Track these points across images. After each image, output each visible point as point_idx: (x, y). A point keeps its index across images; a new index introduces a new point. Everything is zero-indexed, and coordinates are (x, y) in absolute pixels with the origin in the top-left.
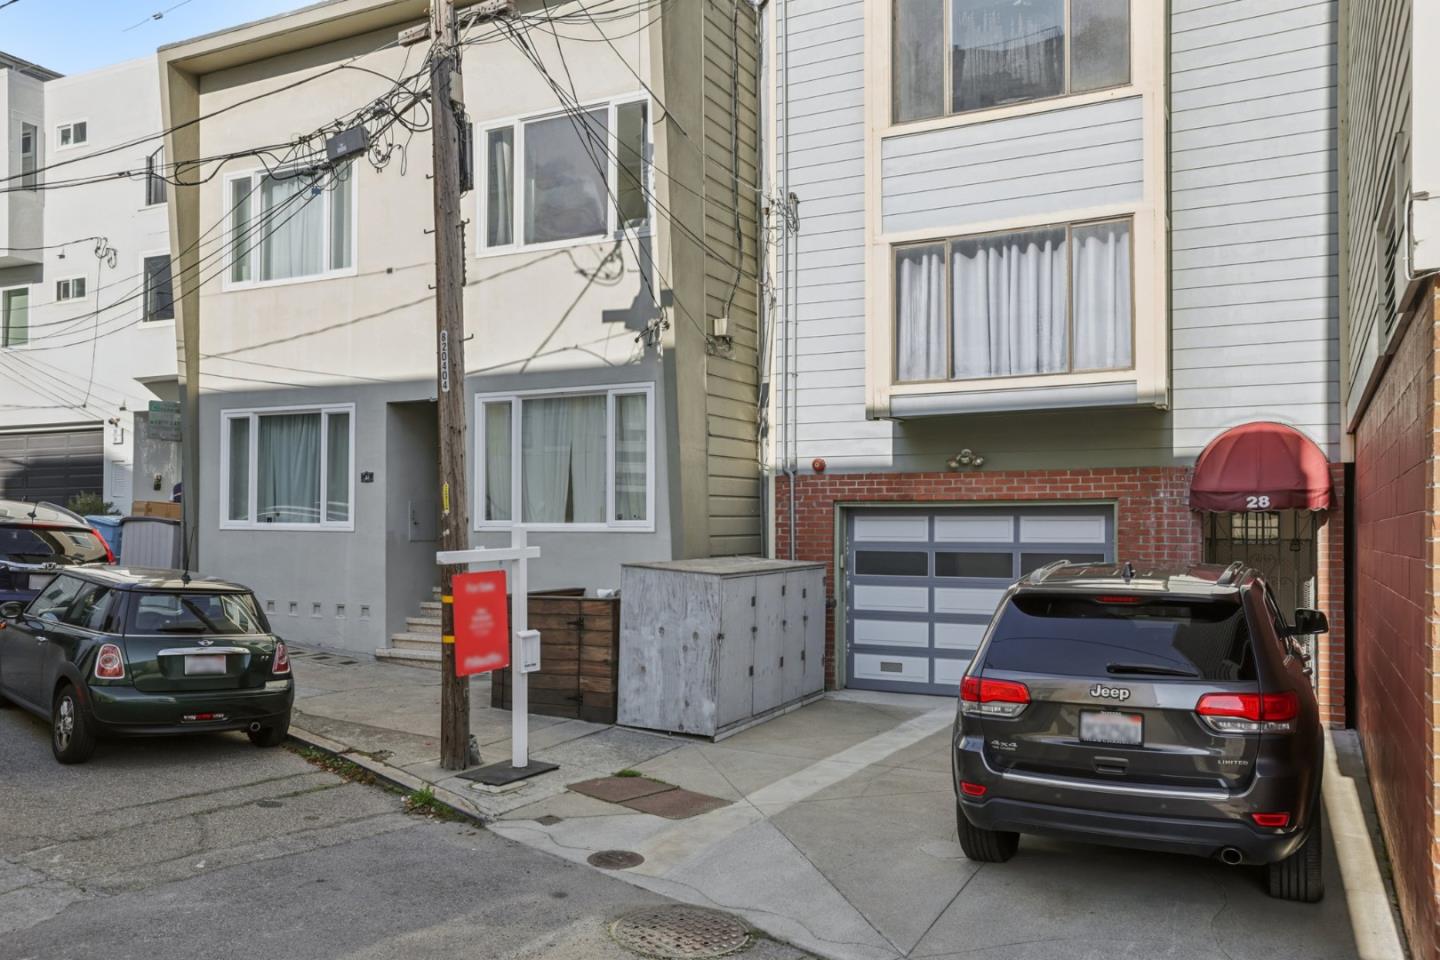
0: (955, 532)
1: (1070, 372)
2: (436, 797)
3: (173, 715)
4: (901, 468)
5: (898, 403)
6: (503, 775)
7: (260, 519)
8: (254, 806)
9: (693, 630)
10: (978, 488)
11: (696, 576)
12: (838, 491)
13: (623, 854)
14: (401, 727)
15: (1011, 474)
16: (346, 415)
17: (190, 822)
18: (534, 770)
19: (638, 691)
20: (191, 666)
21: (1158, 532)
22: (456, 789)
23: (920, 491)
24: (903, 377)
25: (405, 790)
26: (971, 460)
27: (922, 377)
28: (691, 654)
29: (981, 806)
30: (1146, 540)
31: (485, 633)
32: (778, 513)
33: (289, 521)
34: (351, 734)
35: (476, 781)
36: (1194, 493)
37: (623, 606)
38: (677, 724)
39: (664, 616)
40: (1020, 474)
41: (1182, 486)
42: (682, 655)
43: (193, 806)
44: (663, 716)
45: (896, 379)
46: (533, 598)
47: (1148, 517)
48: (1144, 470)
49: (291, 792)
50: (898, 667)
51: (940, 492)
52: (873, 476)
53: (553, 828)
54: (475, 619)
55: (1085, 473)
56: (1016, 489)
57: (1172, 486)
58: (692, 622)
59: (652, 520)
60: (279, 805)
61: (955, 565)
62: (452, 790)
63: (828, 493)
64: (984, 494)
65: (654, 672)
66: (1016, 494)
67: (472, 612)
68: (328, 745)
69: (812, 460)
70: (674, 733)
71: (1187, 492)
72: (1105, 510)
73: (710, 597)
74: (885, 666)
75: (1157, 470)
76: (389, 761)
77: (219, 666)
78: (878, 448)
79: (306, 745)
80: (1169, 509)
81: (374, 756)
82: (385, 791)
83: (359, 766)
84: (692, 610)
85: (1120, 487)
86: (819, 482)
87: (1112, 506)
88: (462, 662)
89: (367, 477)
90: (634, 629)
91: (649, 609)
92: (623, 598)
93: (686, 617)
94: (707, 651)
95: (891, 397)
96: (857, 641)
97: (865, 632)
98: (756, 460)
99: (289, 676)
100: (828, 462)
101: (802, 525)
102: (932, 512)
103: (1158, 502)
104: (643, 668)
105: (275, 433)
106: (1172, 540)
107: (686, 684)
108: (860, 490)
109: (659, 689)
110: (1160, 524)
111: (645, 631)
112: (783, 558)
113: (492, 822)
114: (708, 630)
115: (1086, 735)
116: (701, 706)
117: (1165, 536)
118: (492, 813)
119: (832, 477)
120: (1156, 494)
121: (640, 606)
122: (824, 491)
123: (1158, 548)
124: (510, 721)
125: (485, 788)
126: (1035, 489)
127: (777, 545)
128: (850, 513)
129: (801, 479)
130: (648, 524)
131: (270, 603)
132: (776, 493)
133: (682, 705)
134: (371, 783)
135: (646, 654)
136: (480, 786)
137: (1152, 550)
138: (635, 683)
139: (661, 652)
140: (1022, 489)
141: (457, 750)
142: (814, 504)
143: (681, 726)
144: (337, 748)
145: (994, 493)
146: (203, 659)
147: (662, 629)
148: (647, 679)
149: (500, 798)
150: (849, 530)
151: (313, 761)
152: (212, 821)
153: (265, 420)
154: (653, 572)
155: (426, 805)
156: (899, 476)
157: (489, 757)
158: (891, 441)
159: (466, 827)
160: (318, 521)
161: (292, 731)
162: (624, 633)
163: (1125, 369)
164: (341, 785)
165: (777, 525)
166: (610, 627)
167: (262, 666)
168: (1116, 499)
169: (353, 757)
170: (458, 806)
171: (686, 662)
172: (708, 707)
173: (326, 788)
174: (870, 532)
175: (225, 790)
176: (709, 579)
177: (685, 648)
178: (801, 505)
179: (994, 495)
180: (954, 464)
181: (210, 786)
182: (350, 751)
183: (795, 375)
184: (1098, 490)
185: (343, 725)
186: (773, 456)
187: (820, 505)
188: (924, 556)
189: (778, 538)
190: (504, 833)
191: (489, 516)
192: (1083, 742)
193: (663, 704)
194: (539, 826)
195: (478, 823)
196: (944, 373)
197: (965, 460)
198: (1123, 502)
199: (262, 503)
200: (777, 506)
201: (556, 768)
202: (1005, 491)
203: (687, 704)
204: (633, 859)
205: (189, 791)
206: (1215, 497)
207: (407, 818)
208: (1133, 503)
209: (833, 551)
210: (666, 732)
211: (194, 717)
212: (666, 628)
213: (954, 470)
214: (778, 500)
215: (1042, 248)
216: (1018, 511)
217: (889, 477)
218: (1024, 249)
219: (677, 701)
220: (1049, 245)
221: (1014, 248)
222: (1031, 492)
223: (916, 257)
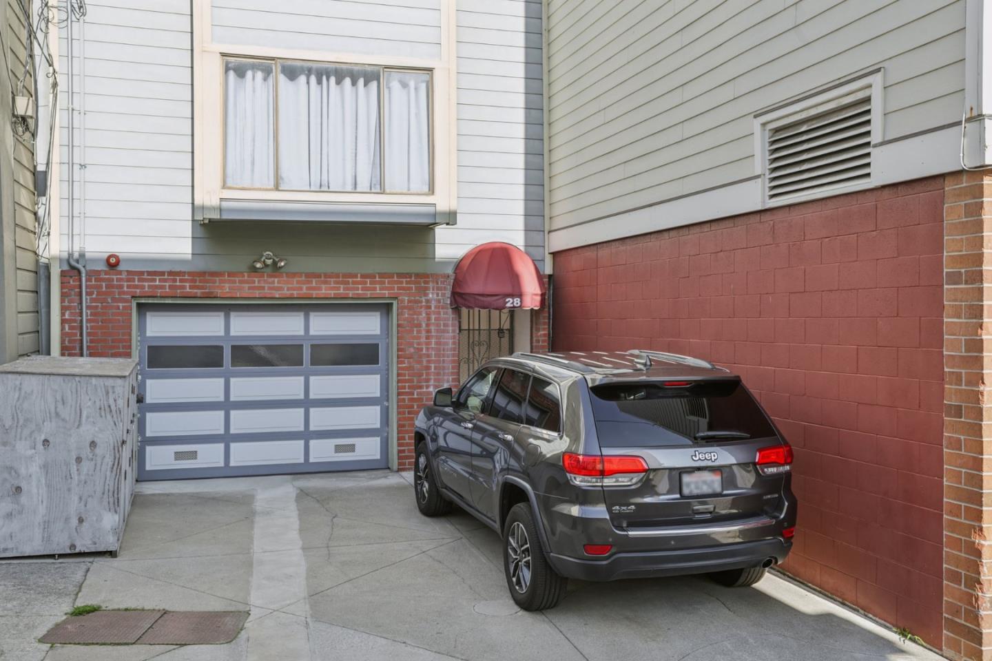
0: (249, 327)
1: (382, 192)
4: (201, 266)
9: (89, 439)
10: (281, 288)
11: (94, 380)
12: (136, 287)
19: (9, 516)
21: (428, 325)
23: (225, 288)
24: (231, 184)
26: (275, 263)
28: (86, 466)
29: (604, 562)
30: (419, 332)
32: (63, 309)
36: (454, 294)
38: (68, 544)
39: (49, 426)
40: (318, 276)
41: (445, 289)
42: (74, 468)
44: (47, 539)
45: (224, 182)
47: (420, 314)
48: (418, 275)
50: (193, 455)
51: (244, 289)
55: (372, 276)
56: (314, 289)
57: (438, 289)
58: (88, 431)
63: (125, 289)
64: (286, 292)
65: (35, 491)
66: (314, 293)
69: (106, 255)
70: (64, 556)
71: (448, 293)
72: (386, 308)
73: (111, 402)
74: (179, 456)
75: (426, 276)
80: (436, 307)
84: (88, 417)
85: (399, 289)
86: (113, 277)
87: (392, 304)
91: (27, 420)
93: (80, 425)
94: (109, 460)
96: (149, 434)
97: (157, 424)
98: (34, 251)
101: (96, 321)
102: (227, 309)
103: (427, 301)
104: (19, 489)
106: (437, 331)
107: (80, 499)
108: (162, 287)
109: (42, 510)
110: (429, 319)
111: (22, 447)
112: (73, 355)
114: (107, 437)
115: (686, 491)
116: (99, 519)
117: (433, 328)
119: (129, 272)
120: (426, 295)
121: (15, 417)
122: (121, 287)
123: (427, 338)
126: (332, 289)
127: (62, 342)
128: (147, 309)
129: (92, 270)
132: (62, 287)
133: (75, 522)
135: (23, 471)
137: (423, 340)
138: (6, 507)
139: (45, 467)
140: (320, 289)
142: (109, 300)
143: (73, 546)
145: (295, 292)
147: (46, 442)
148: (23, 499)
150: (141, 325)
154: (34, 379)
156: (203, 274)
158: (190, 239)
163: (426, 194)
165: (63, 322)
168: (395, 298)
171: (79, 474)
172: (109, 520)
174: (163, 326)
176: (110, 382)
177: (79, 460)
178: (93, 300)
180: (258, 265)
183: (84, 166)
184: (381, 291)
186: (55, 247)
187: (114, 300)
188: (219, 349)
192: (683, 497)
193: (46, 525)
196: (269, 184)
197: (269, 262)
198: (403, 301)
200: (62, 301)
202: (305, 291)
203: (81, 520)
206: (482, 298)
208: (409, 301)
209: (130, 347)
210: (51, 556)
212: (51, 440)
213: (257, 270)
214: (63, 296)
215: (354, 83)
216: (307, 307)
217: (190, 274)
218: (339, 82)
219: (67, 520)
220: (361, 82)
221: (333, 80)
222: (326, 291)
223: (240, 72)
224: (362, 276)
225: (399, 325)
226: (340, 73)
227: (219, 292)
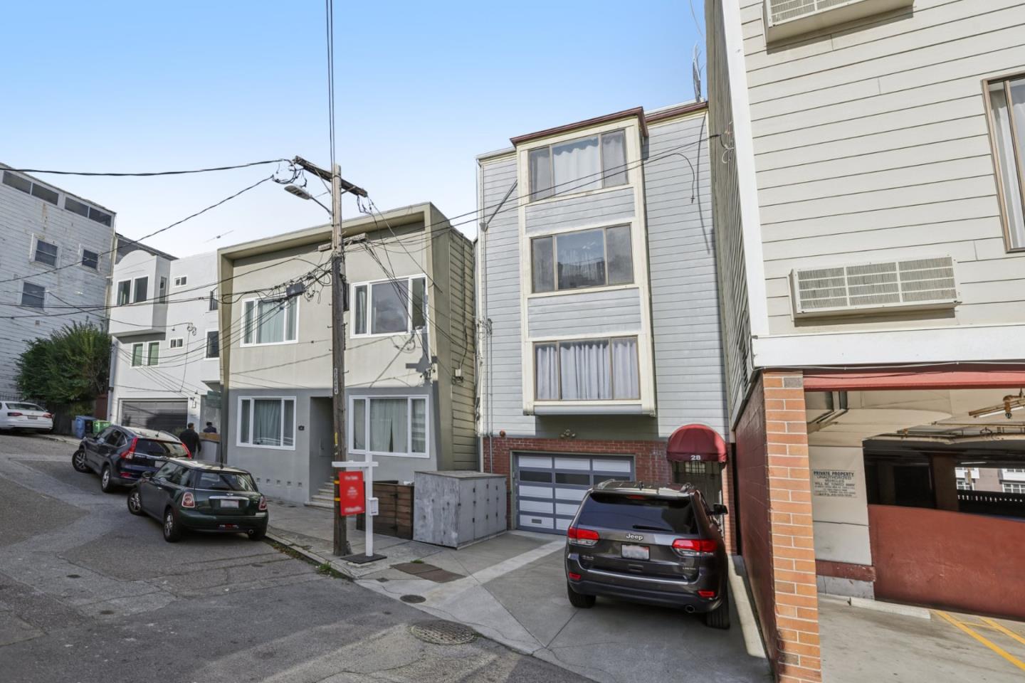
0: (563, 465)
1: (613, 399)
2: (332, 567)
3: (215, 524)
4: (539, 437)
5: (537, 409)
6: (362, 559)
7: (254, 443)
8: (251, 566)
9: (447, 502)
10: (574, 447)
11: (448, 478)
12: (511, 445)
13: (416, 597)
14: (316, 535)
15: (588, 441)
16: (292, 402)
17: (222, 571)
18: (376, 558)
19: (422, 526)
20: (224, 504)
21: (653, 468)
22: (341, 564)
23: (548, 447)
24: (539, 398)
25: (318, 563)
26: (570, 435)
27: (548, 399)
28: (446, 512)
29: (578, 583)
30: (648, 472)
31: (354, 498)
32: (485, 453)
33: (267, 444)
34: (294, 538)
35: (350, 561)
36: (668, 452)
37: (415, 489)
38: (440, 541)
39: (434, 495)
40: (592, 441)
41: (663, 449)
42: (442, 512)
43: (224, 564)
44: (434, 538)
45: (536, 399)
46: (375, 484)
47: (649, 462)
48: (646, 442)
49: (267, 561)
50: (540, 522)
51: (557, 448)
52: (526, 439)
53: (384, 584)
54: (350, 491)
55: (621, 442)
56: (590, 448)
57: (659, 449)
58: (447, 498)
59: (428, 453)
60: (261, 566)
61: (564, 479)
62: (339, 564)
63: (507, 446)
64: (577, 449)
65: (430, 519)
66: (591, 450)
67: (348, 488)
68: (283, 541)
69: (499, 431)
70: (439, 545)
71: (665, 452)
72: (629, 458)
73: (454, 488)
74: (534, 521)
75: (652, 442)
76: (311, 550)
77: (236, 505)
78: (528, 428)
79: (273, 541)
80: (658, 459)
81: (304, 548)
82: (309, 563)
83: (297, 552)
84: (447, 493)
85: (636, 448)
86: (503, 440)
87: (633, 456)
88: (343, 510)
89: (301, 428)
90: (420, 499)
91: (427, 491)
92: (416, 486)
93: (444, 496)
94: (454, 511)
95: (534, 406)
96: (522, 509)
98: (474, 430)
99: (266, 511)
100: (507, 433)
101: (495, 459)
102: (553, 456)
103: (653, 456)
104: (425, 517)
105: (261, 407)
106: (660, 472)
107: (444, 524)
108: (521, 445)
109: (432, 526)
110: (654, 465)
111: (425, 501)
112: (487, 472)
113: (357, 579)
114: (454, 501)
115: (625, 555)
116: (451, 534)
117: (656, 470)
118: (357, 576)
119: (508, 438)
120: (652, 452)
121: (423, 490)
122: (505, 444)
123: (653, 475)
124: (364, 536)
125: (354, 564)
126: (599, 447)
127: (484, 466)
128: (517, 455)
129: (495, 438)
130: (426, 455)
131: (258, 479)
132: (484, 445)
133: (442, 533)
134: (302, 559)
135: (426, 510)
136: (351, 564)
137: (651, 476)
138: (421, 523)
139: (433, 510)
140: (593, 448)
141: (341, 548)
142: (501, 450)
143: (442, 543)
144: (288, 543)
146: (229, 501)
147: (433, 500)
148: (426, 521)
149: (360, 569)
150: (517, 462)
151: (277, 548)
152: (233, 571)
153: (257, 402)
154: (429, 476)
155: (327, 570)
156: (538, 440)
157: (355, 551)
158: (534, 425)
159: (345, 581)
160: (280, 445)
161: (267, 534)
162: (416, 501)
163: (636, 399)
164: (289, 559)
165: (484, 458)
166: (410, 498)
167: (254, 506)
168: (634, 454)
169: (293, 547)
170: (342, 571)
171: (444, 515)
172: (454, 535)
173: (283, 560)
174: (525, 463)
175: (238, 558)
176: (454, 480)
177: (444, 509)
178: (494, 450)
179: (581, 449)
180: (562, 436)
181: (231, 556)
182: (293, 545)
183: (491, 395)
184: (626, 450)
185: (290, 534)
186: (482, 429)
187: (503, 450)
188: (550, 474)
189: (484, 463)
190: (362, 584)
191: (355, 448)
193: (434, 532)
194: (378, 582)
195: (351, 579)
196: (558, 397)
197: (568, 434)
198: (638, 455)
199: (255, 436)
200: (484, 450)
201: (386, 558)
202: (585, 448)
203: (445, 533)
204: (421, 599)
205: (222, 558)
206: (678, 455)
207: (318, 576)
208: (642, 455)
209: (509, 470)
210: (435, 545)
211: (224, 526)
212: (435, 500)
213: (562, 438)
214: (484, 447)
215: (598, 347)
216: (592, 457)
217: (534, 439)
218: (590, 347)
219: (440, 532)
220: (601, 346)
221: (587, 347)
222: (597, 449)
223: (544, 348)
224: (615, 442)
225: (637, 468)
226: (590, 343)
227: (545, 448)
